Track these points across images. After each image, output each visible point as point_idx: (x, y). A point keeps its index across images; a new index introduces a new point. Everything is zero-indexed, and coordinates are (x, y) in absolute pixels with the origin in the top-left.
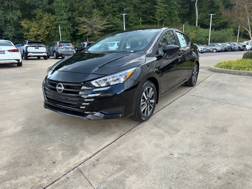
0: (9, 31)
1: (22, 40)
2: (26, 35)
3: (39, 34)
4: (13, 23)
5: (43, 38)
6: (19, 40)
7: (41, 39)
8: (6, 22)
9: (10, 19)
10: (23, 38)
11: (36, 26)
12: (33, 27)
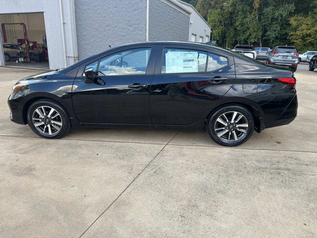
0: (273, 31)
1: (285, 41)
2: (292, 35)
3: (308, 34)
4: (281, 20)
5: (313, 39)
6: (282, 41)
7: (310, 40)
8: (273, 20)
9: (278, 16)
10: (287, 39)
11: (309, 23)
12: (305, 24)
